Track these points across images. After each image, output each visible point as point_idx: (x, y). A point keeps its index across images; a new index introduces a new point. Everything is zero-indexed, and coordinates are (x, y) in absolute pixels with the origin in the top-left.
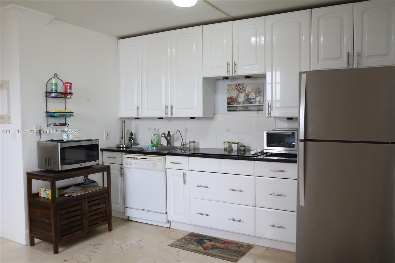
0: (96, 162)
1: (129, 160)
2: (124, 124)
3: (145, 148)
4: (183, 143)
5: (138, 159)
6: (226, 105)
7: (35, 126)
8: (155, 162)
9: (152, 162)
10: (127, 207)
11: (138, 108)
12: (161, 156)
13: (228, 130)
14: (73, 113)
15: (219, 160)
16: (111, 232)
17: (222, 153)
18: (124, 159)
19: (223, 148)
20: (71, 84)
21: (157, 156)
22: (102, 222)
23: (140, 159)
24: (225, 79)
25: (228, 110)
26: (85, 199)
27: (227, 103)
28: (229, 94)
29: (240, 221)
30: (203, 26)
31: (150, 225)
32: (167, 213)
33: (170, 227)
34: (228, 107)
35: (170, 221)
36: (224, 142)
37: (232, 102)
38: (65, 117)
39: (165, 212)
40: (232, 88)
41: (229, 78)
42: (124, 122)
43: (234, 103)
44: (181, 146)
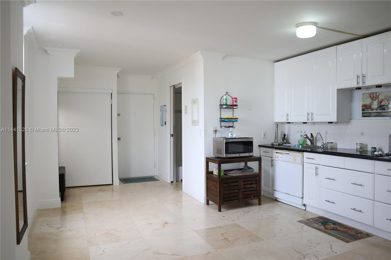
0: (251, 154)
1: (277, 154)
2: (277, 127)
3: (292, 146)
4: (323, 143)
5: (283, 154)
6: (361, 112)
7: (212, 128)
8: (295, 157)
9: (293, 156)
10: (275, 190)
11: (287, 115)
12: (300, 152)
13: (362, 134)
14: (237, 119)
15: (344, 157)
16: (260, 206)
17: (355, 153)
18: (274, 153)
19: (356, 149)
20: (236, 98)
21: (297, 152)
22: (253, 197)
23: (285, 154)
24: (358, 89)
25: (363, 116)
26: (241, 178)
27: (361, 110)
28: (364, 102)
29: (360, 211)
30: (337, 46)
31: (290, 206)
32: (303, 197)
33: (305, 210)
34: (362, 113)
35: (306, 205)
36: (357, 144)
37: (366, 109)
38: (233, 122)
39: (301, 197)
40: (366, 96)
41: (362, 88)
42: (277, 126)
43: (367, 110)
44: (321, 145)
